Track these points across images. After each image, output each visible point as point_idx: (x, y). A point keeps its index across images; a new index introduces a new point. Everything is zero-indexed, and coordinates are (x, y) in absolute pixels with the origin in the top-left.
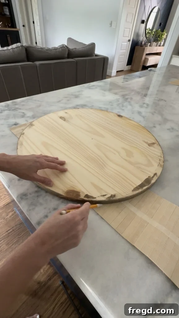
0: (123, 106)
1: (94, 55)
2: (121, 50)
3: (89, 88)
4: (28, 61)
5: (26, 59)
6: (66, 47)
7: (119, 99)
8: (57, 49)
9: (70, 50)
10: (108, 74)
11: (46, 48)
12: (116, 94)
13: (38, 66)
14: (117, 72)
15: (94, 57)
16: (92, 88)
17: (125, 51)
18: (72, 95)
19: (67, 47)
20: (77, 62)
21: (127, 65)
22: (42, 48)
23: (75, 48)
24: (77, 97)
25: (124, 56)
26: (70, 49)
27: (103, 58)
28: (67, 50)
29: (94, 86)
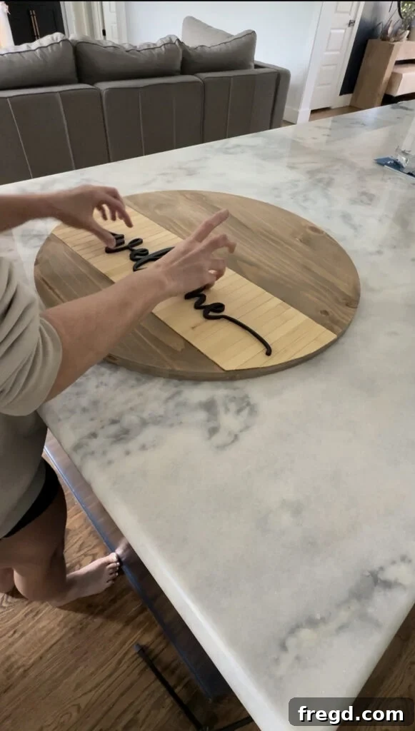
0: (306, 199)
1: (253, 65)
2: (327, 50)
3: (226, 151)
4: (80, 81)
5: (74, 77)
6: (177, 43)
7: (298, 181)
8: (153, 49)
9: (190, 52)
10: (286, 116)
11: (127, 47)
12: (292, 167)
13: (104, 94)
14: (313, 112)
15: (253, 71)
16: (232, 151)
17: (338, 53)
18: (180, 168)
19: (181, 43)
20: (204, 85)
21: (341, 94)
22: (115, 47)
23: (202, 46)
24: (191, 173)
25: (332, 68)
26: (188, 47)
27: (274, 73)
28: (181, 51)
29: (238, 146)
